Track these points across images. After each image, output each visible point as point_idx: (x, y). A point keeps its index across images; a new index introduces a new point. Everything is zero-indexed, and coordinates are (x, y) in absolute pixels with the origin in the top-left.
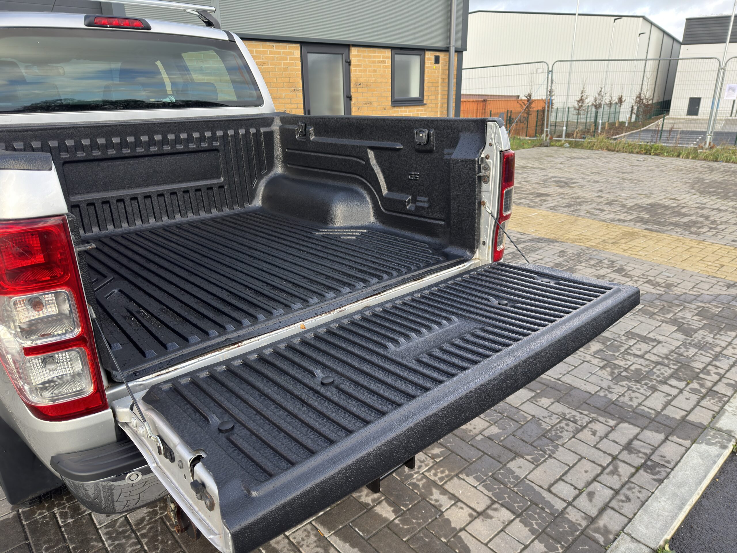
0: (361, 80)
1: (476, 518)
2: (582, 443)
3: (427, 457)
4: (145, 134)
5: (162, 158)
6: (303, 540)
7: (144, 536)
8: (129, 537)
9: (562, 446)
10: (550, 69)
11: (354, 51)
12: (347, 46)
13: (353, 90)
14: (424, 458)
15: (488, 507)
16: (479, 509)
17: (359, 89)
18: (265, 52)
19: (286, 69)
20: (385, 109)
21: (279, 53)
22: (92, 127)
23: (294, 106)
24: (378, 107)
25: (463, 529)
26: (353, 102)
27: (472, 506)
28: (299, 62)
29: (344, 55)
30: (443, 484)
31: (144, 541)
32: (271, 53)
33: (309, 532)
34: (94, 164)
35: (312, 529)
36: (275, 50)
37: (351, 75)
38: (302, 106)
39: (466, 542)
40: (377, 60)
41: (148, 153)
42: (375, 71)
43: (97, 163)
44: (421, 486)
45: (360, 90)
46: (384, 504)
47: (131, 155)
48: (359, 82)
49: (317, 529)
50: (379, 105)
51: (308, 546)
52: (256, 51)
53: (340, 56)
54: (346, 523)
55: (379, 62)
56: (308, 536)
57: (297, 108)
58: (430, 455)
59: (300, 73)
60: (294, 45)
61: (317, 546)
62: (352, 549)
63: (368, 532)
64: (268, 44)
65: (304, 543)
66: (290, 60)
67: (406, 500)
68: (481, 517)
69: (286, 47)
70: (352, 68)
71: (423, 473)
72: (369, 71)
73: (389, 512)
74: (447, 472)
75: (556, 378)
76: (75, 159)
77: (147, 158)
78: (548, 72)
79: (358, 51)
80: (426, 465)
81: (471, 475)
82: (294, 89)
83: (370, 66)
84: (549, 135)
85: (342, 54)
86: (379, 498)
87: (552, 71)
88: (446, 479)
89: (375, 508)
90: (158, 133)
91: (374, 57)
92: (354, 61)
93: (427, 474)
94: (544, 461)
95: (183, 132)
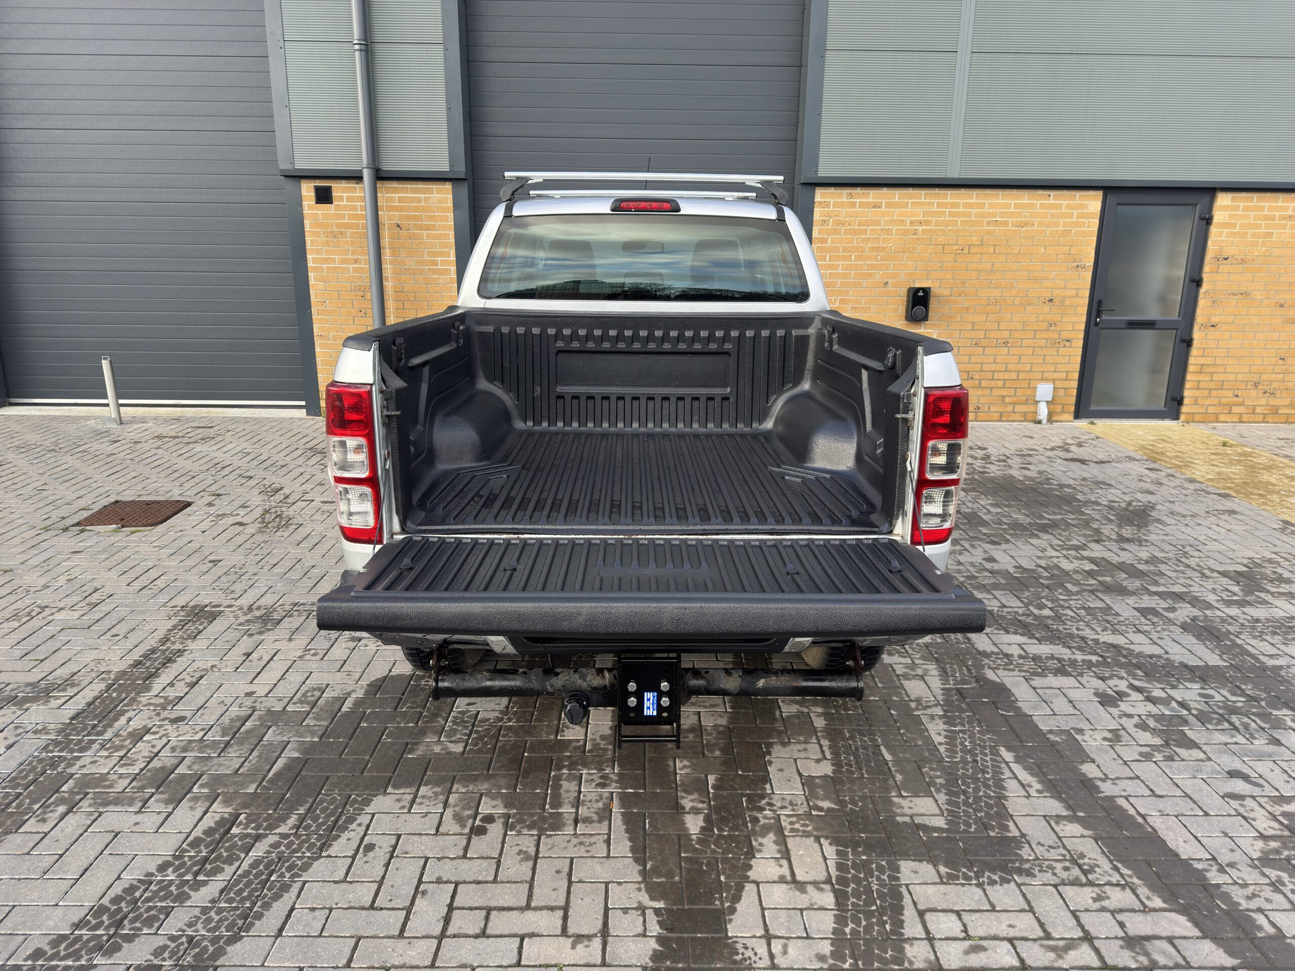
0: (1230, 251)
1: (786, 883)
2: (1059, 897)
3: (805, 803)
4: (644, 329)
5: (660, 357)
6: (590, 801)
7: (477, 732)
8: (466, 728)
9: (1018, 886)
11: (1223, 200)
12: (1210, 191)
13: (1206, 268)
14: (800, 802)
15: (815, 883)
16: (800, 877)
17: (1221, 267)
18: (1032, 206)
19: (1065, 233)
20: (1282, 306)
21: (1059, 206)
22: (591, 317)
23: (1070, 293)
24: (1266, 301)
25: (757, 884)
26: (1202, 290)
27: (795, 871)
28: (1097, 222)
29: (1198, 207)
30: (789, 836)
31: (474, 736)
32: (1043, 206)
33: (601, 799)
34: (586, 356)
35: (607, 798)
36: (1051, 201)
37: (1209, 242)
38: (1087, 293)
39: (743, 894)
40: (1278, 214)
41: (645, 350)
42: (1270, 235)
43: (590, 355)
44: (761, 823)
45: (1224, 268)
46: (701, 817)
47: (626, 350)
48: (1225, 255)
49: (612, 800)
50: (1268, 298)
51: (589, 808)
52: (1015, 204)
53: (1190, 208)
54: (644, 811)
55: (1283, 218)
56: (597, 801)
57: (1077, 296)
58: (811, 804)
59: (1095, 238)
60: (1091, 193)
61: (595, 813)
62: (623, 832)
63: (656, 828)
64: (1040, 192)
65: (589, 804)
66: (1077, 217)
67: (726, 826)
68: (793, 886)
69: (1075, 196)
70: (1213, 229)
71: (779, 815)
72: (1254, 235)
73: (697, 825)
74: (810, 828)
75: (1143, 812)
76: (569, 349)
77: (643, 356)
79: (1233, 200)
80: (793, 810)
81: (837, 845)
82: (1076, 264)
83: (1259, 226)
85: (1196, 205)
86: (701, 809)
88: (800, 833)
89: (687, 815)
90: (659, 328)
91: (1271, 209)
92: (1218, 216)
93: (783, 818)
94: (963, 885)
95: (689, 330)
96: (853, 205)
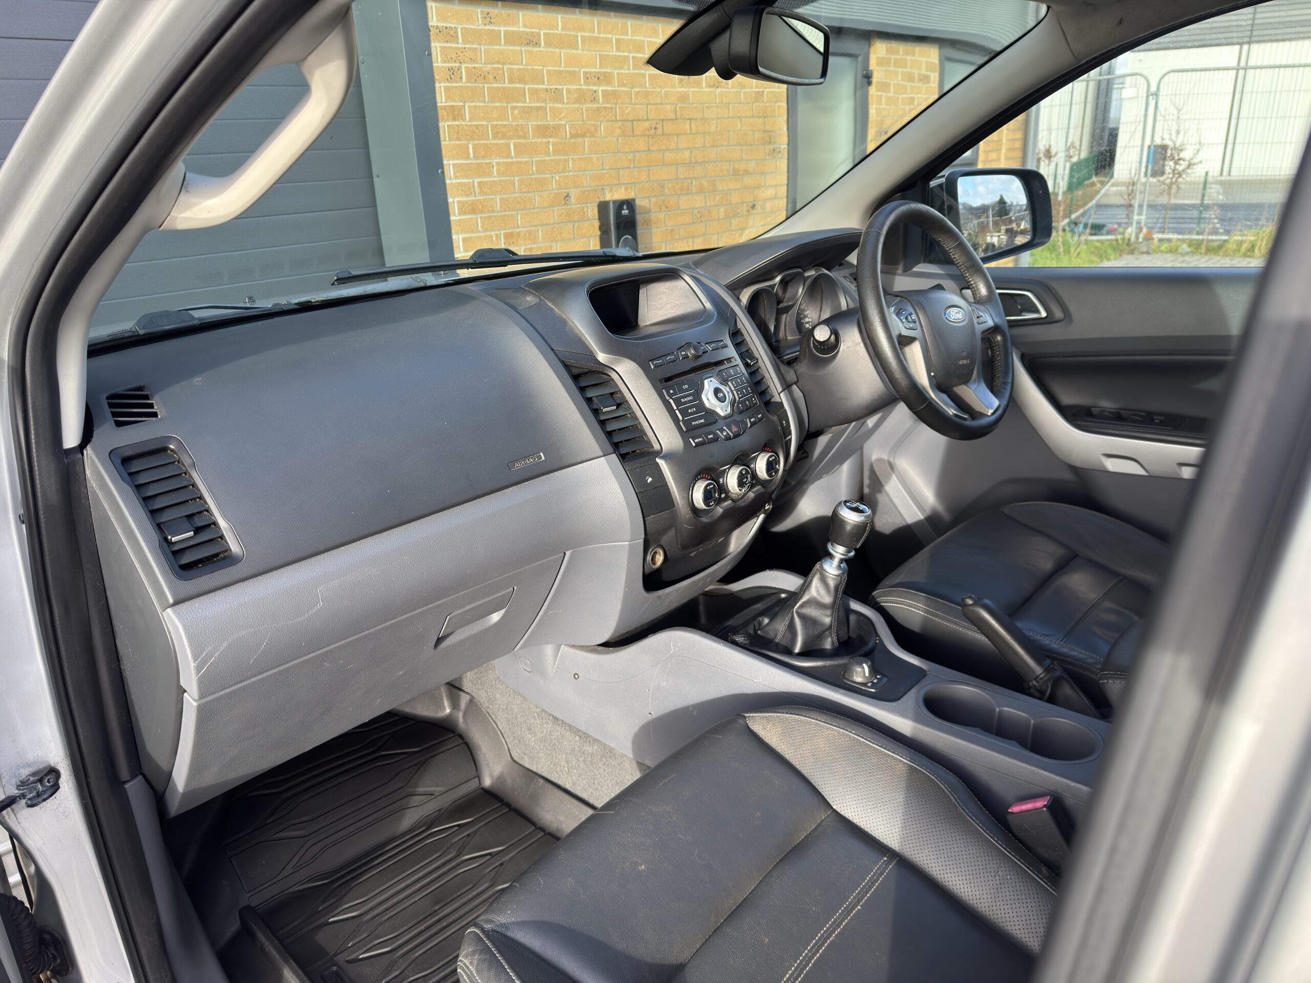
0: (889, 122)
10: (1153, 89)
11: (878, 49)
12: (865, 35)
23: (771, 191)
29: (858, 59)
37: (870, 111)
40: (917, 72)
42: (912, 101)
48: (884, 128)
53: (851, 59)
55: (920, 79)
57: (776, 197)
70: (873, 92)
72: (903, 101)
78: (1148, 96)
79: (886, 50)
82: (772, 147)
83: (905, 86)
84: (1145, 230)
85: (854, 56)
87: (1156, 95)
91: (912, 64)
92: (876, 73)
96: (494, 37)
